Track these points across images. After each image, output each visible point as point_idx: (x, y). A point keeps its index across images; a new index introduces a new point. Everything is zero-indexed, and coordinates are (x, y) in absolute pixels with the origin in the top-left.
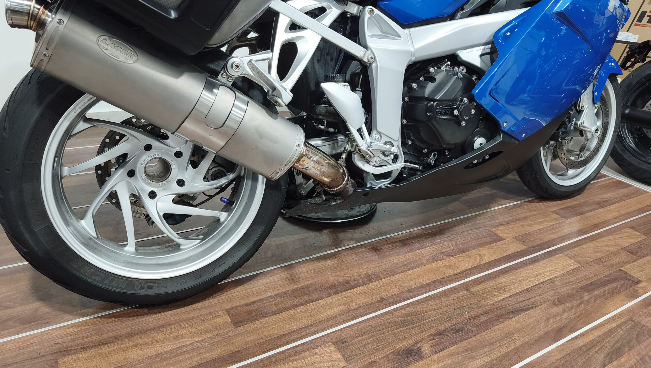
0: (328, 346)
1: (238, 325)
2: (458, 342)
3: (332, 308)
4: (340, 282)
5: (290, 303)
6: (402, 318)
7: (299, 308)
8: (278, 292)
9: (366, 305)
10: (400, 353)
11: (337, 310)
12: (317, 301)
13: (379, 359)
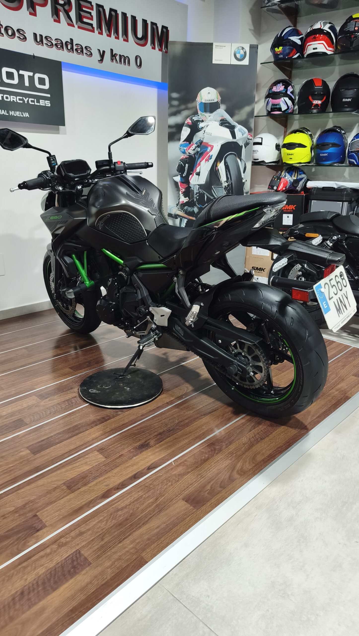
0: (94, 453)
1: (35, 453)
2: (171, 436)
3: (94, 434)
4: (98, 419)
5: (67, 436)
6: (138, 431)
7: (74, 438)
8: (58, 432)
9: (116, 428)
10: (137, 447)
11: (97, 434)
12: (84, 432)
13: (125, 453)
